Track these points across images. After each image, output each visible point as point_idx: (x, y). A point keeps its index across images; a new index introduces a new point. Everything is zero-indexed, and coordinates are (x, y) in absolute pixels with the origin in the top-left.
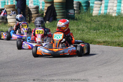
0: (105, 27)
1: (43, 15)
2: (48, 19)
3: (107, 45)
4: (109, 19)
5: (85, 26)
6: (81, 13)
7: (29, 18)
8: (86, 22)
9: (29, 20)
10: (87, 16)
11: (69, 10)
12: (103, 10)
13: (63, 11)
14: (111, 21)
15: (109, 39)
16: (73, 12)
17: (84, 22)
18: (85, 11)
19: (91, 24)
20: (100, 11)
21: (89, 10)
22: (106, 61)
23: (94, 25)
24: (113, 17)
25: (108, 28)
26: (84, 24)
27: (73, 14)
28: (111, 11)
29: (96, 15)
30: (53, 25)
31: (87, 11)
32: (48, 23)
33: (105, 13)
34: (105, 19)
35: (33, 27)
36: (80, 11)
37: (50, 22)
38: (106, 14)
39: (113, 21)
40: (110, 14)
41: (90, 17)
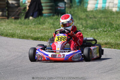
0: (106, 25)
1: (26, 9)
2: (31, 14)
3: (110, 48)
4: (109, 16)
5: (79, 23)
6: (73, 7)
7: (7, 12)
8: (80, 19)
9: (7, 15)
10: (80, 11)
11: (58, 3)
12: (101, 4)
13: (51, 4)
14: (111, 18)
15: (112, 40)
16: (64, 6)
17: (78, 18)
18: (78, 5)
19: (86, 21)
20: (96, 5)
21: (82, 3)
22: (112, 67)
23: (90, 22)
24: (114, 12)
25: (109, 26)
26: (78, 21)
27: (63, 8)
28: (111, 5)
29: (92, 9)
30: (38, 22)
31: (80, 5)
32: (32, 19)
33: (103, 7)
34: (104, 15)
35: (13, 24)
36: (71, 4)
37: (34, 18)
38: (104, 9)
39: (114, 17)
40: (110, 8)
41: (84, 12)
